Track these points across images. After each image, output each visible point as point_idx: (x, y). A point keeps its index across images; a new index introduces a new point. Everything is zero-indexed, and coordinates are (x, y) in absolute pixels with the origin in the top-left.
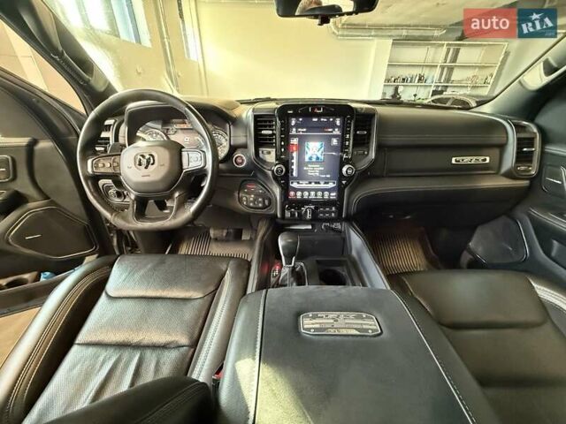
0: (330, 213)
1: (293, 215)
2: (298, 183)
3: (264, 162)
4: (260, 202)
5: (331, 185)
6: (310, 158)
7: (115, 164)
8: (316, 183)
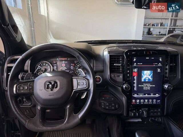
0: (157, 112)
1: (135, 114)
2: (138, 95)
3: (115, 81)
4: (113, 106)
5: (157, 95)
6: (145, 79)
7: (30, 87)
8: (148, 94)
